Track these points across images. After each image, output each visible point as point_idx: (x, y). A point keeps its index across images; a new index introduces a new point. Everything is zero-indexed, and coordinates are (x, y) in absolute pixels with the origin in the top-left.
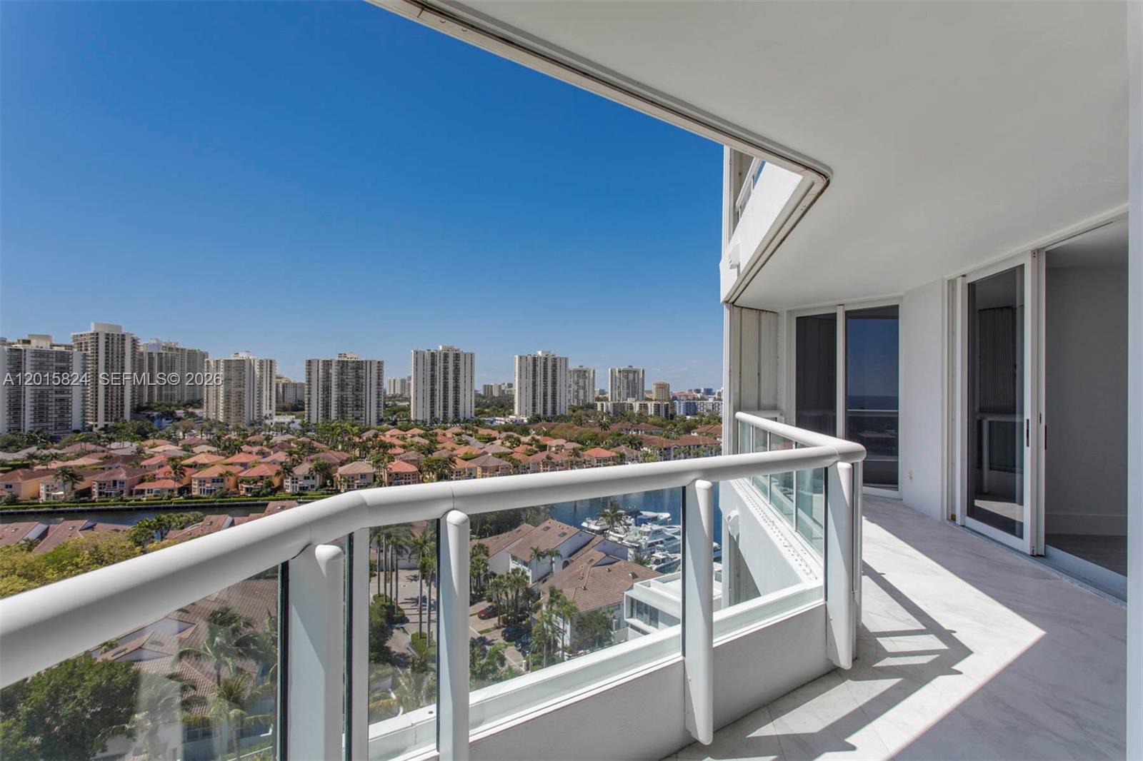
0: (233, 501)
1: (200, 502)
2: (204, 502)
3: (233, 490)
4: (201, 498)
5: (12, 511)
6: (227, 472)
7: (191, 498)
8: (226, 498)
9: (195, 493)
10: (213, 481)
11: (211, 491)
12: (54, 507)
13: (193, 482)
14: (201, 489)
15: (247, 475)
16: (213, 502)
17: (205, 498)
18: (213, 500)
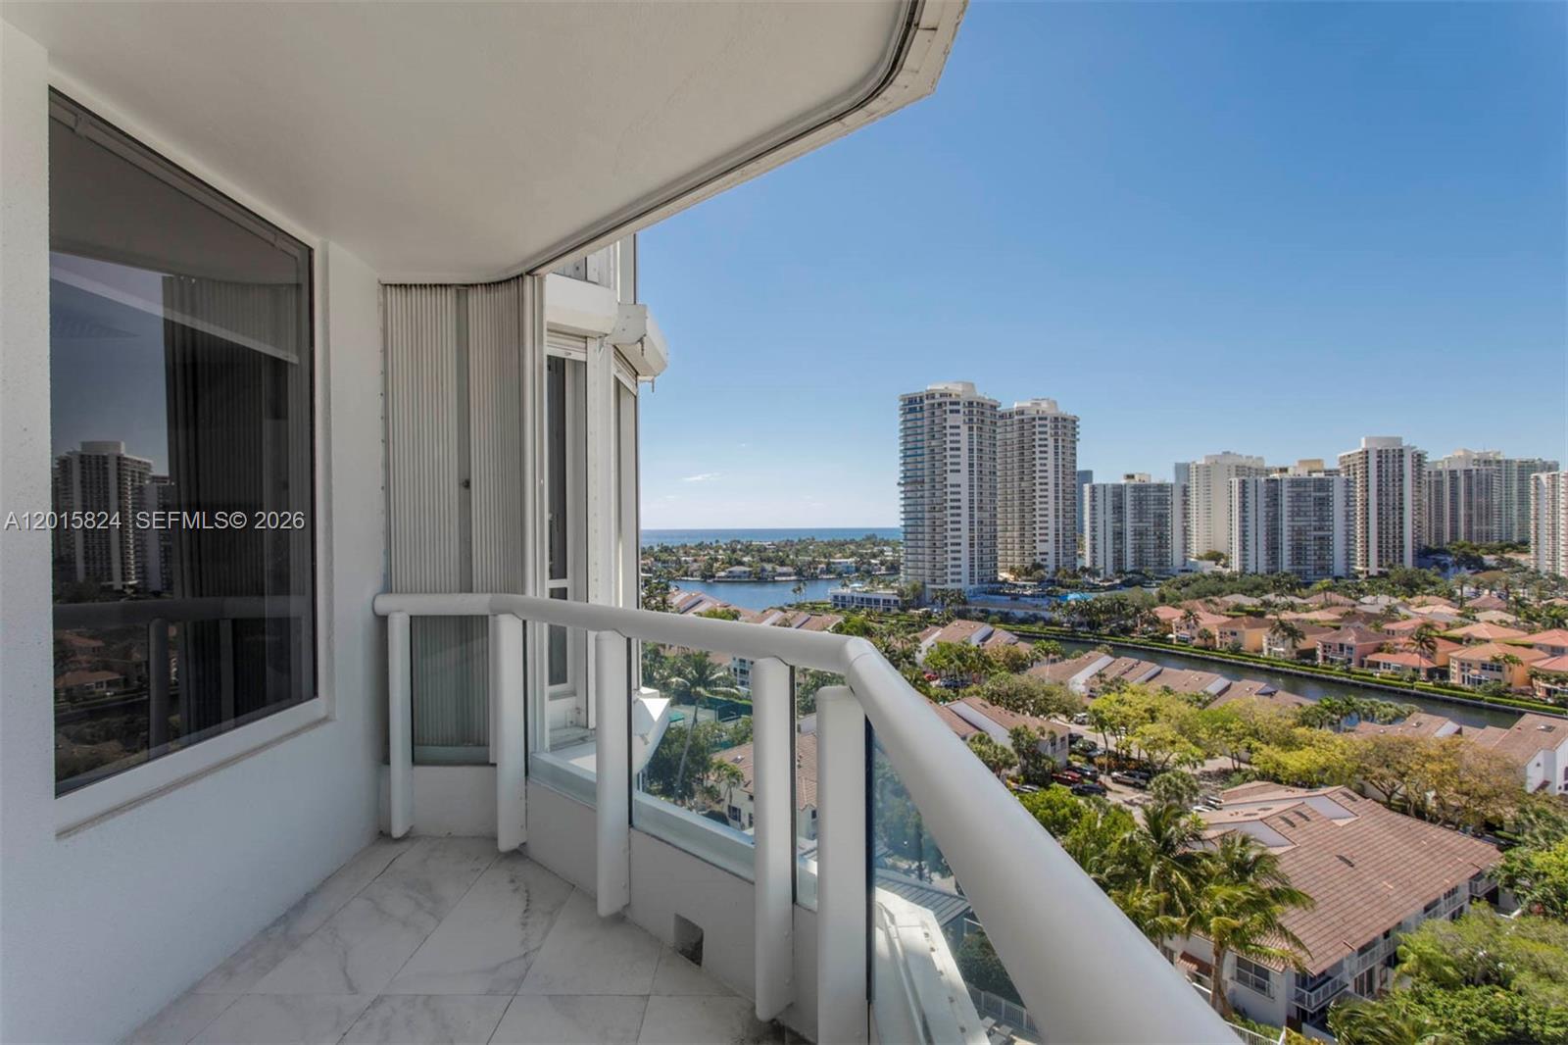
0: (1514, 705)
1: (1456, 696)
2: (1465, 697)
3: (1523, 688)
4: (1462, 690)
5: (1233, 661)
6: (1507, 656)
7: (1446, 686)
8: (1505, 697)
9: (1455, 681)
10: (1484, 667)
11: (1480, 682)
12: (1273, 665)
13: (1452, 664)
14: (1464, 677)
15: (1549, 667)
16: (1482, 699)
17: (1468, 691)
18: (1480, 696)
